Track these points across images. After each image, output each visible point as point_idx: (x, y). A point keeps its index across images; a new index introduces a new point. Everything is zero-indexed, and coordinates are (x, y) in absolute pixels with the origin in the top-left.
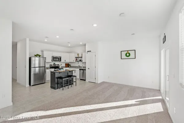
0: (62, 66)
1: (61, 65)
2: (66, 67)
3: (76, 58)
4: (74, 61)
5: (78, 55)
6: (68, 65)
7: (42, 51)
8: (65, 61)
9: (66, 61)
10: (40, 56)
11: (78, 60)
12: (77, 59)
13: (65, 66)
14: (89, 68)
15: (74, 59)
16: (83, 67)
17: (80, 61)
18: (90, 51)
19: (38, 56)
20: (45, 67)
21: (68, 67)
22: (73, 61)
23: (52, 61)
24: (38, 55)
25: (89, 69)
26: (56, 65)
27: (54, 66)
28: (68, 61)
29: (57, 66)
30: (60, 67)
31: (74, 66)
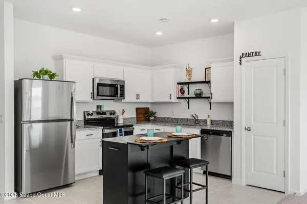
0: (126, 116)
1: (123, 112)
2: (139, 121)
3: (180, 87)
4: (174, 99)
5: (189, 72)
6: (145, 115)
7: (59, 59)
8: (138, 96)
9: (141, 100)
10: (52, 76)
11: (186, 95)
12: (182, 91)
13: (135, 116)
14: (252, 124)
15: (174, 91)
16: (212, 121)
17: (199, 96)
18: (257, 54)
19: (46, 77)
20: (71, 120)
21: (147, 120)
22: (168, 100)
23: (93, 97)
24: (46, 72)
25: (248, 129)
26: (104, 113)
27: (99, 116)
28: (146, 98)
29: (108, 116)
30: (121, 122)
31: (169, 118)
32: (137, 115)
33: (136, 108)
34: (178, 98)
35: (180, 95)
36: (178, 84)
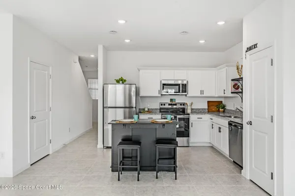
1: (192, 104)
2: (210, 111)
3: (233, 83)
4: (229, 94)
8: (202, 92)
9: (207, 95)
12: (236, 87)
14: (253, 120)
15: (227, 87)
18: (255, 47)
27: (171, 107)
29: (178, 106)
30: (188, 111)
31: (231, 110)
32: (208, 107)
33: (208, 102)
34: (232, 93)
35: (234, 90)
36: (232, 80)
